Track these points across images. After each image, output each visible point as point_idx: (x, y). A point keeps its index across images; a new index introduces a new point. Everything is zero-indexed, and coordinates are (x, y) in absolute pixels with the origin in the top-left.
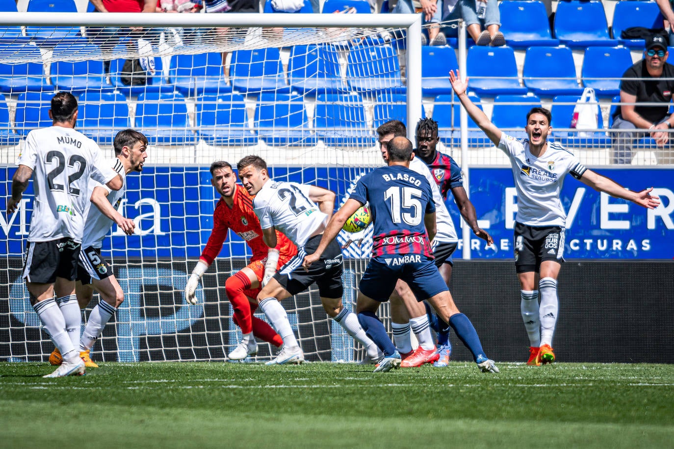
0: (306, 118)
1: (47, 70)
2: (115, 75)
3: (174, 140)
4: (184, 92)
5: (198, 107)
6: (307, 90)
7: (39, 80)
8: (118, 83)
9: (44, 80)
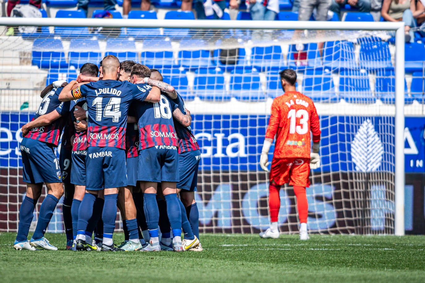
0: (333, 86)
1: (176, 55)
2: (217, 59)
3: (252, 98)
4: (259, 69)
5: (268, 78)
6: (334, 68)
7: (171, 62)
8: (218, 64)
9: (174, 61)
